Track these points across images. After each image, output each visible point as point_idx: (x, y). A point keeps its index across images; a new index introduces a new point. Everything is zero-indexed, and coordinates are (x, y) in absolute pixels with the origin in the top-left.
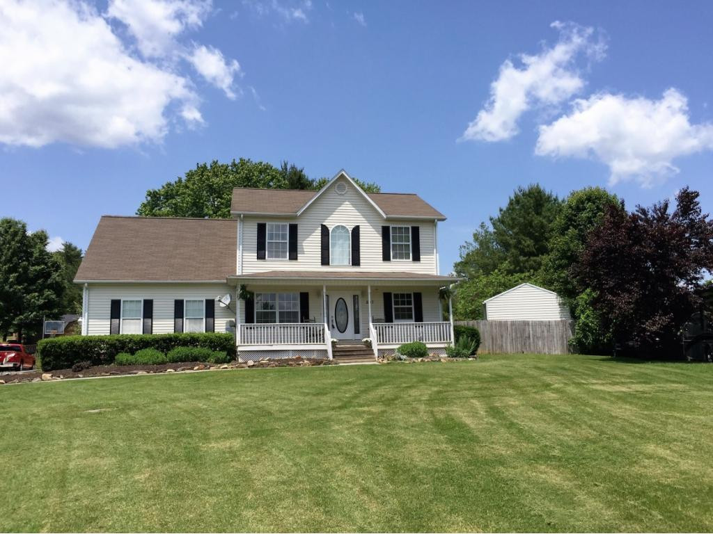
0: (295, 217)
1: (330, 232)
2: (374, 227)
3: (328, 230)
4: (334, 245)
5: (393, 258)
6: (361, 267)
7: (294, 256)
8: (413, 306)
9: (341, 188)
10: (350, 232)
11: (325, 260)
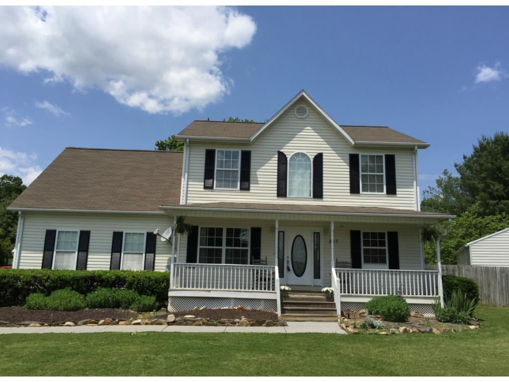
0: (247, 143)
1: (288, 159)
2: (339, 154)
3: (286, 158)
4: (292, 175)
5: (363, 191)
6: (324, 199)
7: (245, 188)
8: (386, 248)
9: (301, 111)
10: (312, 160)
11: (282, 192)
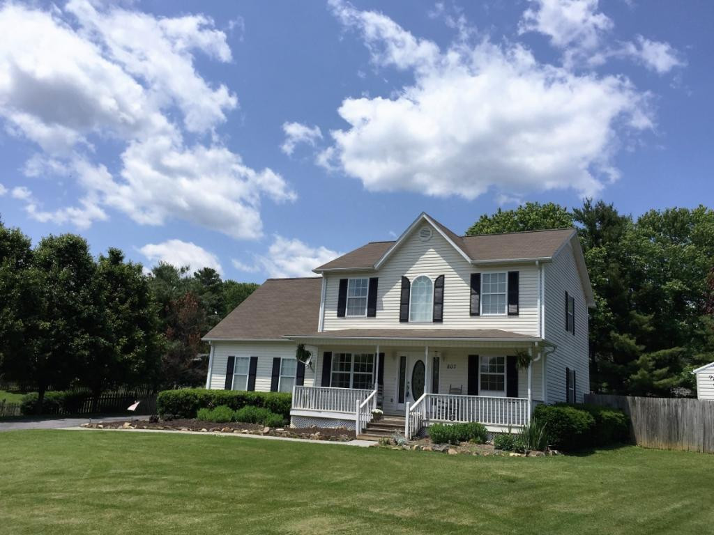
1: (411, 284)
2: (461, 275)
4: (415, 299)
5: (482, 312)
6: (444, 323)
7: (372, 314)
8: (505, 374)
9: (425, 234)
10: (433, 283)
11: (404, 318)
